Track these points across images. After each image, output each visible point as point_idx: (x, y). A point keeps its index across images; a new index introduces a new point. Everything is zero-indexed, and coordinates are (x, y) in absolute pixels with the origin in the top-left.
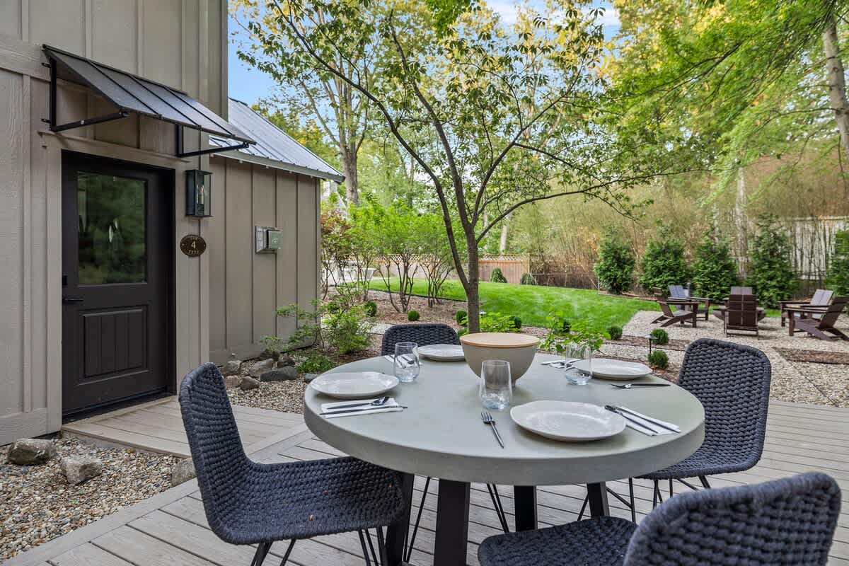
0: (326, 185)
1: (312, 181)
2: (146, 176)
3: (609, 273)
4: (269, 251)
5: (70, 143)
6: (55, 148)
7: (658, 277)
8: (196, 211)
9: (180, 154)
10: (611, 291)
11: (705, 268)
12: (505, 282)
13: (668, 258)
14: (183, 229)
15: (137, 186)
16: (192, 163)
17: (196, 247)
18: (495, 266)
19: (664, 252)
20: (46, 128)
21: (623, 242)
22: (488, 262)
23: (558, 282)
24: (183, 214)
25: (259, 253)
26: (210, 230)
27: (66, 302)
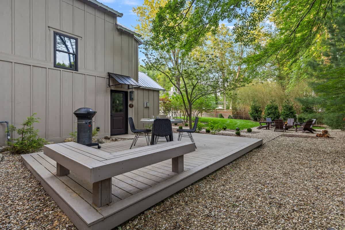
0: (161, 92)
1: (157, 91)
2: (123, 93)
3: (253, 115)
4: (147, 107)
5: (112, 88)
6: (109, 89)
7: (269, 116)
8: (132, 99)
9: (129, 88)
10: (254, 120)
11: (284, 113)
12: (224, 118)
13: (273, 110)
14: (130, 103)
15: (122, 95)
16: (131, 90)
17: (131, 106)
18: (220, 113)
19: (272, 108)
20: (108, 86)
21: (257, 105)
22: (219, 112)
23: (241, 118)
24: (129, 99)
25: (145, 108)
26: (134, 103)
27: (111, 116)
